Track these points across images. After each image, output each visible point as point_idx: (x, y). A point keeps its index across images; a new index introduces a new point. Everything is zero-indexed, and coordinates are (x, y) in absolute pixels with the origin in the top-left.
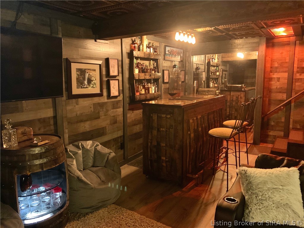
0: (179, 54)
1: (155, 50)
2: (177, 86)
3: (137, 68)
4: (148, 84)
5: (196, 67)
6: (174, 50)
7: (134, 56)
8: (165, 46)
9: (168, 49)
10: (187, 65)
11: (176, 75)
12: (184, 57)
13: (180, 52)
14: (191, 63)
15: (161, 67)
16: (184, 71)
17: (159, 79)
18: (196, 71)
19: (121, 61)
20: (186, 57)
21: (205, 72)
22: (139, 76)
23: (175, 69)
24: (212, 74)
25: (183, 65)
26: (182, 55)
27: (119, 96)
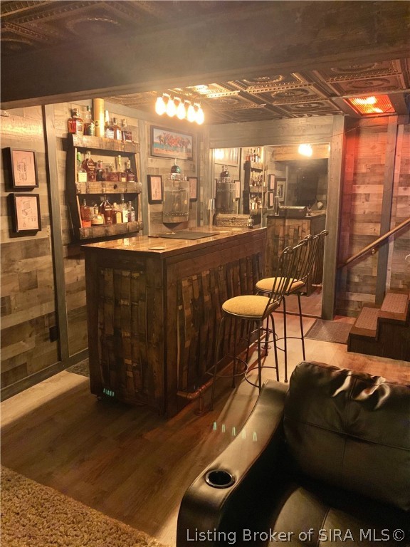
0: (184, 143)
1: (127, 134)
2: (180, 208)
3: (83, 172)
4: (112, 204)
5: (221, 171)
6: (172, 137)
7: (74, 145)
8: (152, 128)
9: (157, 133)
10: (201, 167)
11: (177, 186)
12: (195, 151)
13: (186, 141)
14: (209, 164)
15: (143, 170)
16: (195, 178)
17: (137, 194)
18: (222, 180)
19: (44, 155)
20: (199, 151)
21: (240, 181)
22: (88, 187)
23: (174, 174)
24: (253, 185)
25: (194, 166)
26: (190, 147)
27: (40, 229)
